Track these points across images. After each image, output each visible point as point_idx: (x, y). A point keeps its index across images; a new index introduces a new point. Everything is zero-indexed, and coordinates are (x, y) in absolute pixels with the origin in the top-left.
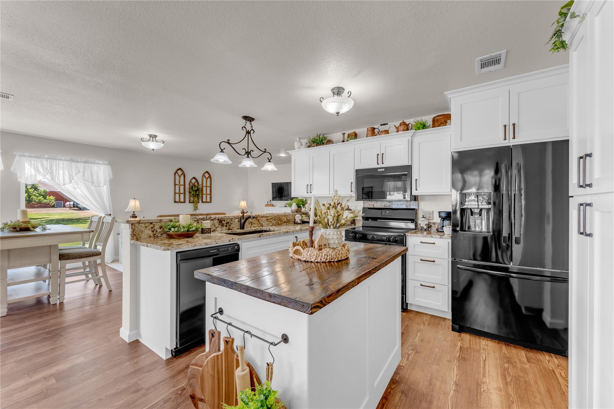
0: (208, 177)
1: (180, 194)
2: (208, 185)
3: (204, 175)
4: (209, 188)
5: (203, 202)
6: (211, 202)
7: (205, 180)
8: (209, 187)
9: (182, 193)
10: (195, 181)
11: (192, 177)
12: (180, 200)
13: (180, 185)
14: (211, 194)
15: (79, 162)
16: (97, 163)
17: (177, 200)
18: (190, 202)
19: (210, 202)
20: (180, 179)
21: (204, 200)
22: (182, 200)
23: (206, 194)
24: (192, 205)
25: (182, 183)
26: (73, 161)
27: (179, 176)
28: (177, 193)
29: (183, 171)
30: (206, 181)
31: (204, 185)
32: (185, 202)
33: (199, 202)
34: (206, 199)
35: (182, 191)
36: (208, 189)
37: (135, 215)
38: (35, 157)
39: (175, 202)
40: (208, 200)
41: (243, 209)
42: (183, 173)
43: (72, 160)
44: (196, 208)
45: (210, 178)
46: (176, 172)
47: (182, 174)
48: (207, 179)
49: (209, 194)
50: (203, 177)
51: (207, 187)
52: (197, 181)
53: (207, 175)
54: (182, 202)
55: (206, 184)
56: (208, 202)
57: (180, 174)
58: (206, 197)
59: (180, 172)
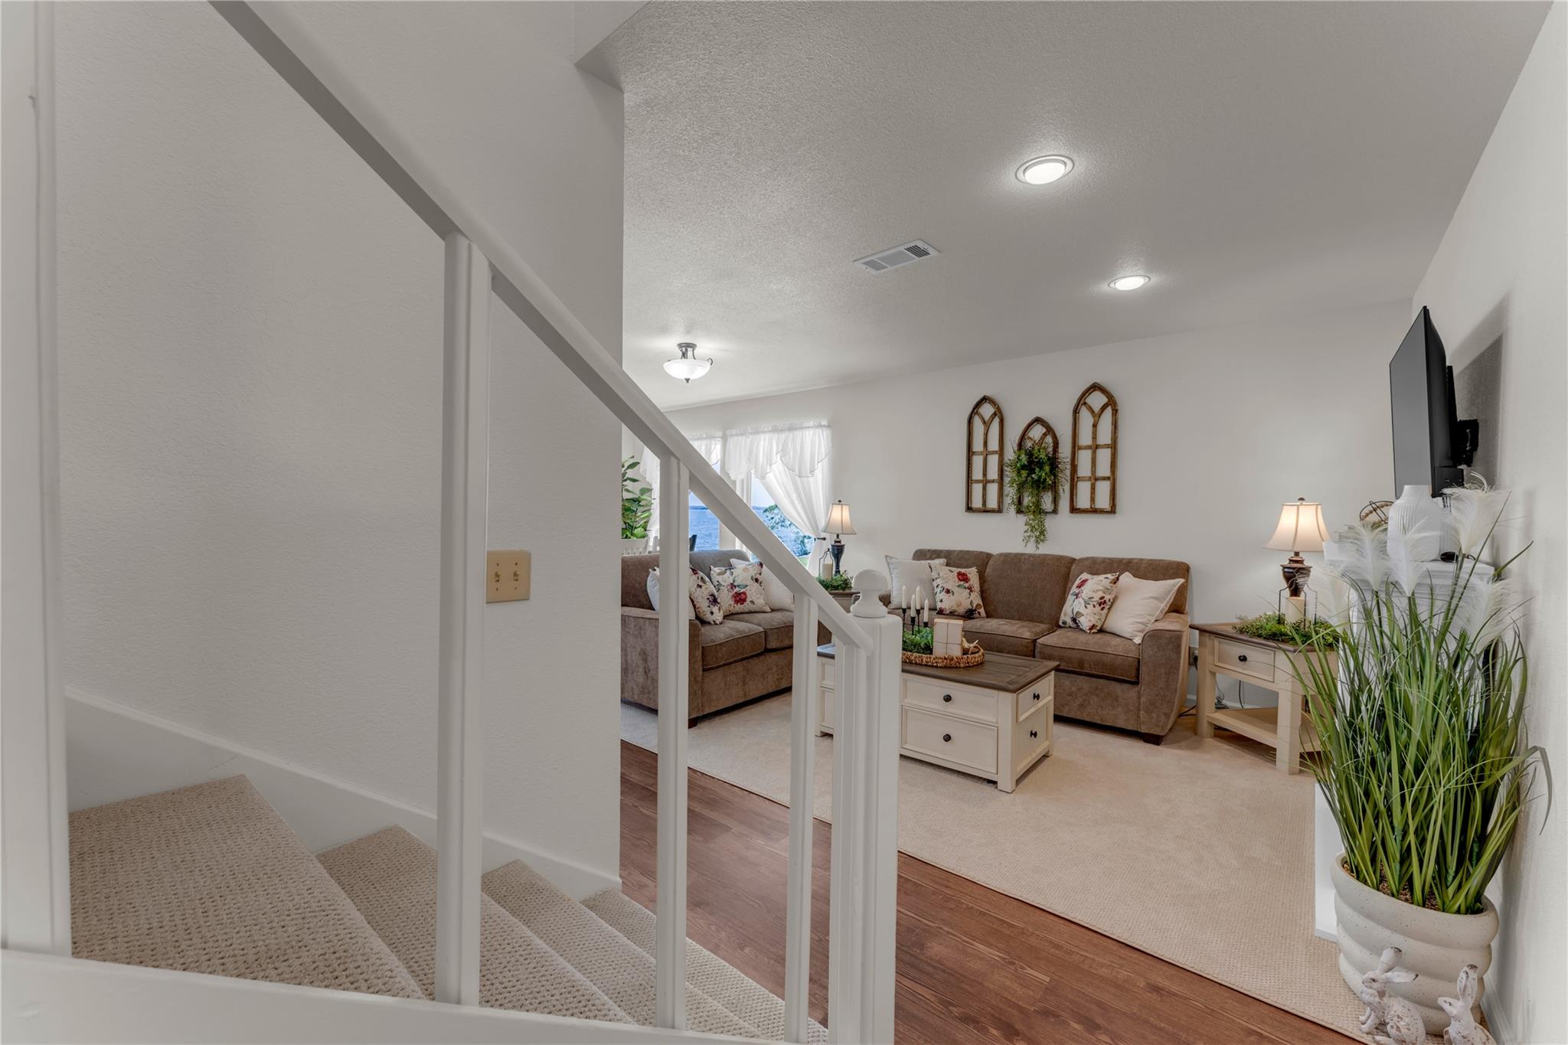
0: (1103, 408)
1: (985, 482)
2: (1105, 439)
4: (1110, 450)
5: (1074, 510)
6: (1113, 510)
7: (1086, 418)
8: (1107, 446)
9: (993, 481)
10: (1044, 430)
11: (1033, 417)
12: (984, 502)
13: (986, 454)
14: (1112, 479)
17: (977, 505)
18: (1019, 511)
19: (1107, 512)
20: (986, 434)
21: (1083, 502)
22: (992, 503)
23: (1095, 479)
25: (994, 445)
27: (984, 422)
28: (978, 481)
29: (999, 405)
30: (1095, 426)
31: (1085, 439)
32: (999, 510)
33: (1055, 511)
34: (1093, 500)
35: (993, 474)
37: (840, 542)
38: (741, 435)
39: (969, 509)
40: (1103, 502)
41: (1297, 554)
42: (999, 413)
44: (1041, 535)
45: (1113, 410)
46: (973, 414)
47: (995, 414)
48: (1097, 416)
49: (1104, 479)
50: (1076, 411)
51: (1097, 447)
52: (1050, 430)
53: (1097, 400)
54: (992, 511)
55: (1094, 437)
56: (1102, 511)
57: (987, 418)
58: (1093, 488)
59: (987, 410)
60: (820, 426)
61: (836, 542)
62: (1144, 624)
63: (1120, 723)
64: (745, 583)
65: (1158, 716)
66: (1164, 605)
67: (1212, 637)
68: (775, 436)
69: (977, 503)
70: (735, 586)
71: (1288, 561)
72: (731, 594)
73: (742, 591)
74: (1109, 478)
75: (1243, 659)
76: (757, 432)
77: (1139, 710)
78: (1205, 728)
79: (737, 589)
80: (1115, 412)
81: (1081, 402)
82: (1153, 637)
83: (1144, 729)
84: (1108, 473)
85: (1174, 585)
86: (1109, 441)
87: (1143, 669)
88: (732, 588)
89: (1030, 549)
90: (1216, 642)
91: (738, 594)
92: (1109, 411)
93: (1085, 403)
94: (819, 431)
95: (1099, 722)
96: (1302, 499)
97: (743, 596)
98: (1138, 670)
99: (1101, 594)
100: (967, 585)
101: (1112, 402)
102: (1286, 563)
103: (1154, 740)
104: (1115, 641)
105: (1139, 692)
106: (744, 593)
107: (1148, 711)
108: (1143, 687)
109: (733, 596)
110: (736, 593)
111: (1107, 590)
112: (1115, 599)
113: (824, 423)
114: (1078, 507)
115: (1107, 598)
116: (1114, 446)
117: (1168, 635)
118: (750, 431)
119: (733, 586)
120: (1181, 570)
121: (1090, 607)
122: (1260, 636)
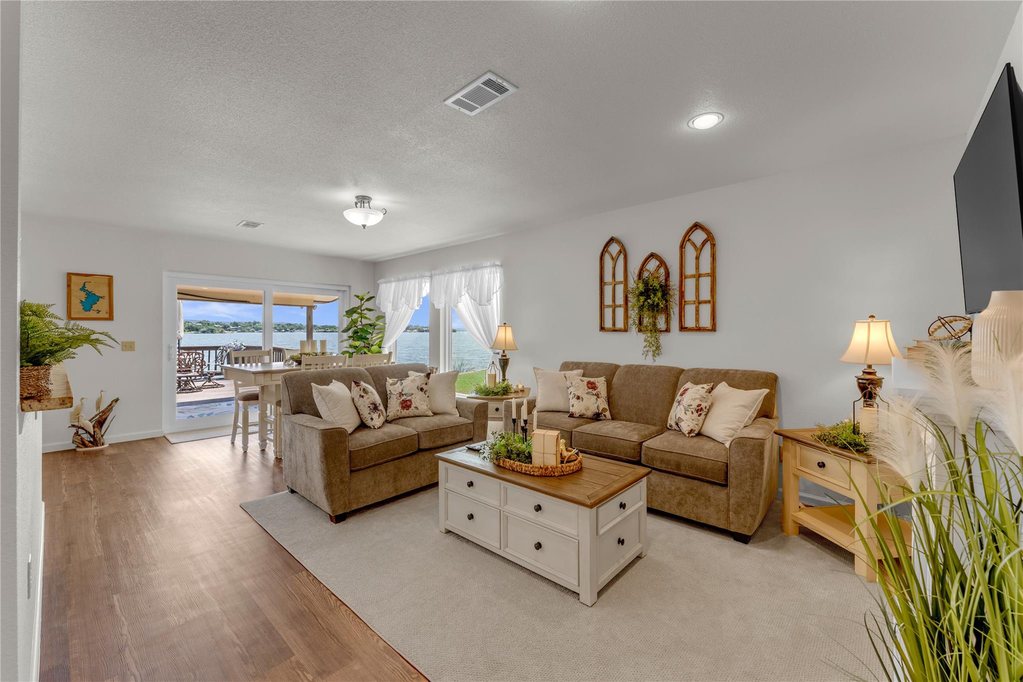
0: (704, 243)
1: (614, 307)
2: (706, 269)
4: (710, 278)
5: (683, 328)
6: (713, 329)
7: (690, 252)
8: (707, 275)
9: (620, 306)
10: (658, 263)
11: (649, 253)
12: (614, 324)
13: (615, 284)
14: (713, 302)
18: (640, 331)
19: (709, 330)
20: (614, 268)
21: (690, 322)
22: (620, 324)
23: (698, 303)
25: (620, 277)
27: (613, 258)
28: (609, 306)
30: (697, 258)
31: (690, 269)
32: (625, 330)
33: (667, 330)
34: (697, 320)
35: (620, 300)
36: (705, 282)
37: (505, 356)
39: (602, 329)
40: (706, 322)
41: (870, 367)
42: (623, 251)
44: (657, 350)
45: (711, 245)
46: (604, 252)
47: (620, 252)
48: (699, 250)
49: (706, 302)
50: (682, 247)
51: (700, 276)
52: (662, 263)
53: (699, 237)
54: (620, 330)
55: (697, 268)
56: (705, 330)
57: (614, 255)
58: (697, 311)
59: (614, 249)
60: (495, 266)
61: (502, 356)
62: (735, 430)
63: (713, 522)
64: (411, 392)
65: (745, 518)
66: (752, 412)
67: (795, 443)
68: (464, 274)
69: (608, 324)
70: (403, 395)
71: (862, 373)
72: (399, 401)
73: (408, 398)
74: (709, 302)
75: (822, 465)
76: (451, 272)
77: (728, 510)
78: (790, 526)
79: (404, 397)
80: (713, 246)
81: (686, 239)
82: (740, 442)
83: (733, 529)
84: (708, 298)
85: (760, 395)
86: (708, 271)
87: (731, 473)
88: (400, 396)
89: (649, 361)
90: (798, 447)
91: (404, 401)
92: (708, 246)
93: (689, 240)
94: (493, 269)
95: (695, 519)
96: (872, 317)
97: (409, 403)
98: (726, 473)
99: (698, 402)
100: (594, 392)
101: (710, 238)
102: (860, 374)
103: (743, 539)
104: (709, 445)
105: (728, 494)
106: (410, 401)
107: (737, 513)
108: (731, 490)
109: (400, 403)
110: (403, 400)
111: (703, 399)
112: (711, 407)
113: (498, 263)
114: (686, 326)
115: (704, 405)
116: (713, 275)
117: (752, 442)
118: (447, 271)
119: (401, 394)
120: (770, 381)
121: (689, 413)
122: (836, 445)
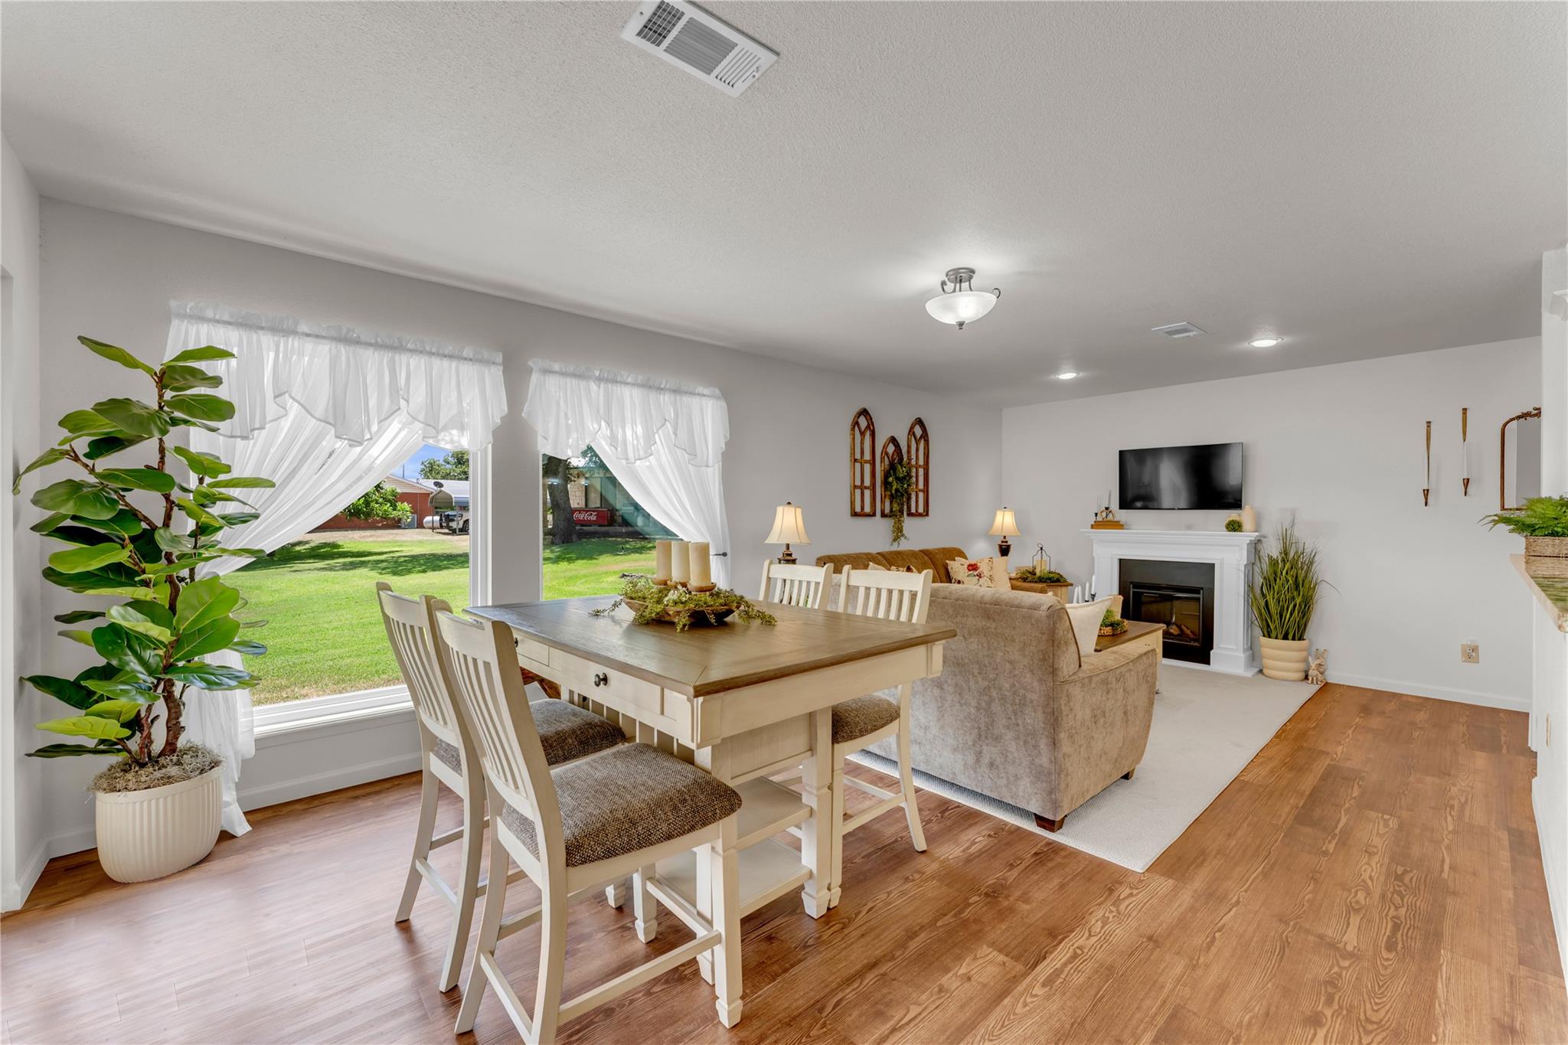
0: (921, 438)
1: (863, 488)
2: (921, 462)
3: (911, 432)
4: (923, 470)
5: (910, 514)
7: (914, 444)
8: (923, 467)
9: (868, 488)
10: (894, 448)
11: (890, 437)
12: (862, 508)
13: (863, 462)
14: (926, 491)
15: (662, 389)
16: (699, 394)
17: (858, 509)
18: (883, 515)
19: (925, 515)
20: (863, 444)
21: (913, 510)
22: (867, 509)
23: (918, 491)
24: (889, 523)
25: (868, 455)
26: (650, 387)
27: (861, 433)
28: (858, 488)
29: (871, 419)
30: (917, 450)
31: (913, 462)
32: (874, 515)
33: (903, 515)
34: (918, 506)
35: (868, 481)
36: (921, 471)
39: (854, 514)
40: (921, 510)
41: (1005, 537)
42: (872, 426)
43: (647, 386)
44: (898, 533)
45: (925, 440)
46: (856, 424)
47: (869, 427)
48: (918, 443)
49: (921, 491)
51: (918, 466)
52: (897, 448)
53: (918, 431)
54: (869, 515)
55: (917, 459)
56: (920, 515)
57: (862, 430)
59: (863, 423)
69: (858, 507)
80: (926, 442)
81: (911, 430)
84: (924, 487)
86: (924, 463)
89: (895, 548)
92: (923, 441)
93: (913, 432)
101: (925, 436)
102: (1000, 543)
113: (717, 393)
114: (911, 512)
116: (926, 467)
